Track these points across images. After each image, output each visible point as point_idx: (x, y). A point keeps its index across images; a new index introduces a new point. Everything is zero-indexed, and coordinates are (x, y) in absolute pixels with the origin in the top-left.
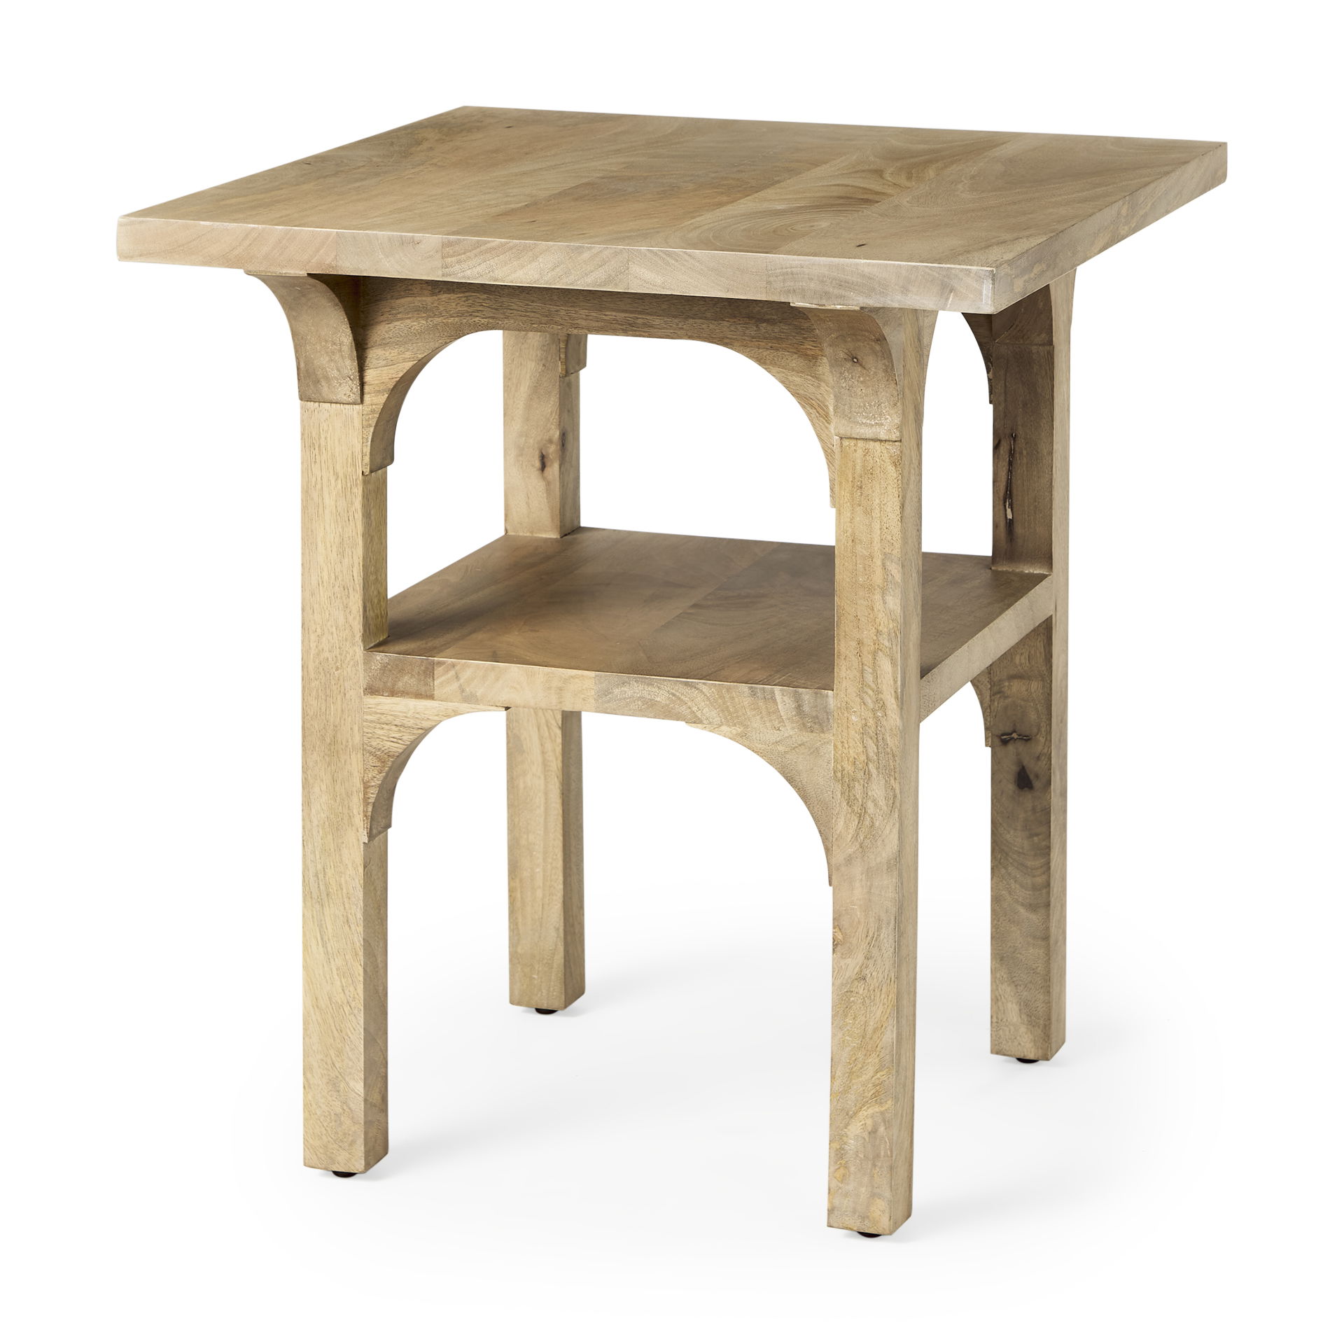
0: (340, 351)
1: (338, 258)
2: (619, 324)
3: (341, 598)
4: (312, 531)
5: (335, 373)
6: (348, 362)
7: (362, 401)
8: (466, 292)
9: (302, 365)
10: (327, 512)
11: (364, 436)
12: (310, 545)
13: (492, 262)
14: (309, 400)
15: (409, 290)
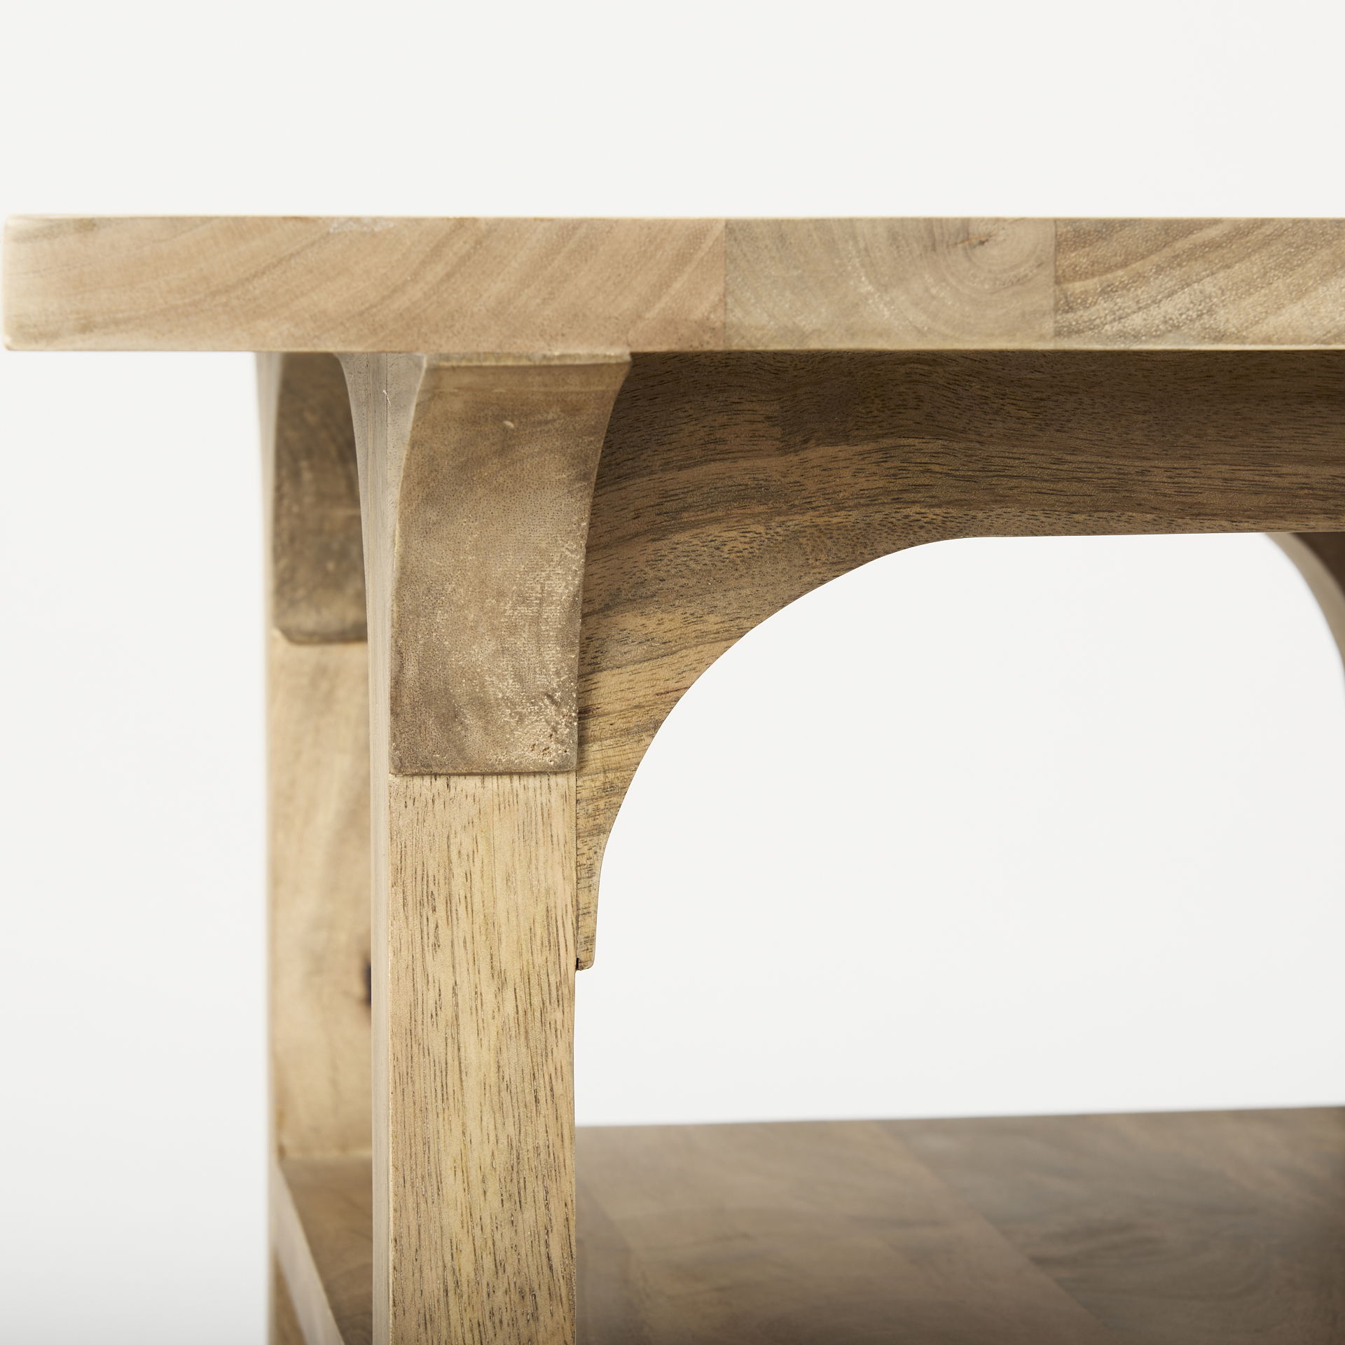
0: (536, 620)
1: (730, 300)
2: (1316, 497)
3: (514, 1321)
4: (426, 1143)
5: (509, 686)
6: (552, 653)
7: (581, 766)
8: (883, 436)
9: (411, 671)
10: (472, 1082)
11: (583, 860)
12: (418, 1182)
13: (1209, 286)
14: (427, 770)
15: (715, 442)
